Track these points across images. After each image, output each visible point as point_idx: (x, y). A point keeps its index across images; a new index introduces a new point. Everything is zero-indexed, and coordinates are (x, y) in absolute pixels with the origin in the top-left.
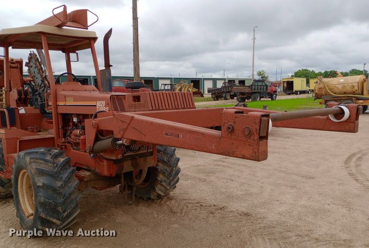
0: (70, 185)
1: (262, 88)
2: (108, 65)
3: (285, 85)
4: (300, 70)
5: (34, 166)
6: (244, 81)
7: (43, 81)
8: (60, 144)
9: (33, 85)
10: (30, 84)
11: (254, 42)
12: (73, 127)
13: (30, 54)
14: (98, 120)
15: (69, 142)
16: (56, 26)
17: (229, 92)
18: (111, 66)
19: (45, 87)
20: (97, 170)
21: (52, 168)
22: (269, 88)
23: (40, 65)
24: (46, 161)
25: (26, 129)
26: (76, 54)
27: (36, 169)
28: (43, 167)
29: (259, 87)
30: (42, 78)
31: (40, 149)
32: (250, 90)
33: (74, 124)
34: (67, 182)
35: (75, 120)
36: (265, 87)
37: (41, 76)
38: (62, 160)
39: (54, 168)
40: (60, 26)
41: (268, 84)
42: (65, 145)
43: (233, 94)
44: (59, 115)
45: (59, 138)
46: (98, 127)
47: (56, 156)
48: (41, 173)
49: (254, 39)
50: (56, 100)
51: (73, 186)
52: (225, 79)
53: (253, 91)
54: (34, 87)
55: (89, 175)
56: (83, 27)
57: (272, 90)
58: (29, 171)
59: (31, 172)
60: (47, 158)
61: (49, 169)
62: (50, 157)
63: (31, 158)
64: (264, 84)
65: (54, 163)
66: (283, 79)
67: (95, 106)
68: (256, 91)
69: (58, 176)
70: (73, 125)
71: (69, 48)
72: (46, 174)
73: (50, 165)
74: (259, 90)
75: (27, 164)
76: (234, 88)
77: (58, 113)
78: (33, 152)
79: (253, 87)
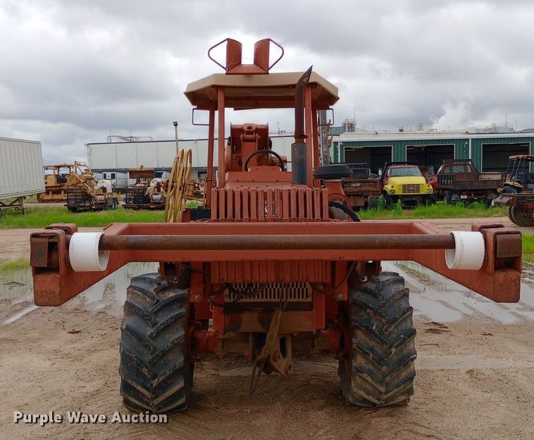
21: (147, 305)
24: (145, 293)
27: (126, 302)
28: (138, 302)
34: (161, 331)
38: (171, 295)
39: (151, 305)
47: (164, 289)
48: (131, 310)
51: (172, 340)
60: (150, 289)
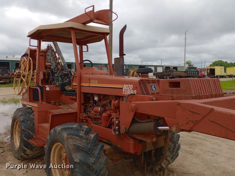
0: (100, 160)
1: (195, 73)
2: (122, 54)
3: (209, 71)
4: (216, 61)
5: (71, 142)
6: (177, 67)
7: (56, 66)
8: (81, 118)
9: (52, 69)
10: (50, 68)
11: (186, 41)
12: (93, 105)
13: (48, 47)
14: (136, 104)
15: (89, 117)
16: (82, 24)
17: (168, 75)
18: (125, 55)
19: (58, 70)
20: (119, 146)
21: (85, 144)
22: (199, 73)
23: (55, 54)
24: (81, 137)
25: (50, 103)
26: (86, 46)
27: (74, 145)
28: (78, 143)
29: (193, 72)
30: (56, 63)
31: (73, 125)
32: (186, 74)
33: (95, 102)
34: (98, 158)
35: (96, 98)
36: (197, 72)
37: (56, 62)
38: (92, 136)
39: (88, 144)
40: (84, 24)
41: (198, 70)
42: (87, 120)
43: (172, 76)
44: (82, 94)
45: (81, 113)
46: (136, 110)
47: (88, 132)
48: (78, 149)
49: (186, 39)
50: (80, 82)
52: (163, 66)
53: (188, 75)
54: (52, 70)
55: (109, 149)
56: (105, 23)
57: (202, 75)
58: (66, 146)
59: (68, 147)
60: (81, 135)
61: (84, 146)
62: (84, 133)
63: (68, 134)
64: (195, 70)
65: (87, 139)
66: (207, 67)
67: (122, 88)
68: (190, 75)
69: (91, 153)
70: (93, 103)
71: (83, 42)
72: (82, 150)
73: (84, 141)
74: (193, 75)
75: (64, 140)
76: (174, 72)
77: (81, 92)
78: (69, 128)
79: (188, 72)
